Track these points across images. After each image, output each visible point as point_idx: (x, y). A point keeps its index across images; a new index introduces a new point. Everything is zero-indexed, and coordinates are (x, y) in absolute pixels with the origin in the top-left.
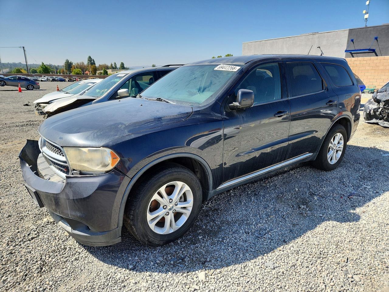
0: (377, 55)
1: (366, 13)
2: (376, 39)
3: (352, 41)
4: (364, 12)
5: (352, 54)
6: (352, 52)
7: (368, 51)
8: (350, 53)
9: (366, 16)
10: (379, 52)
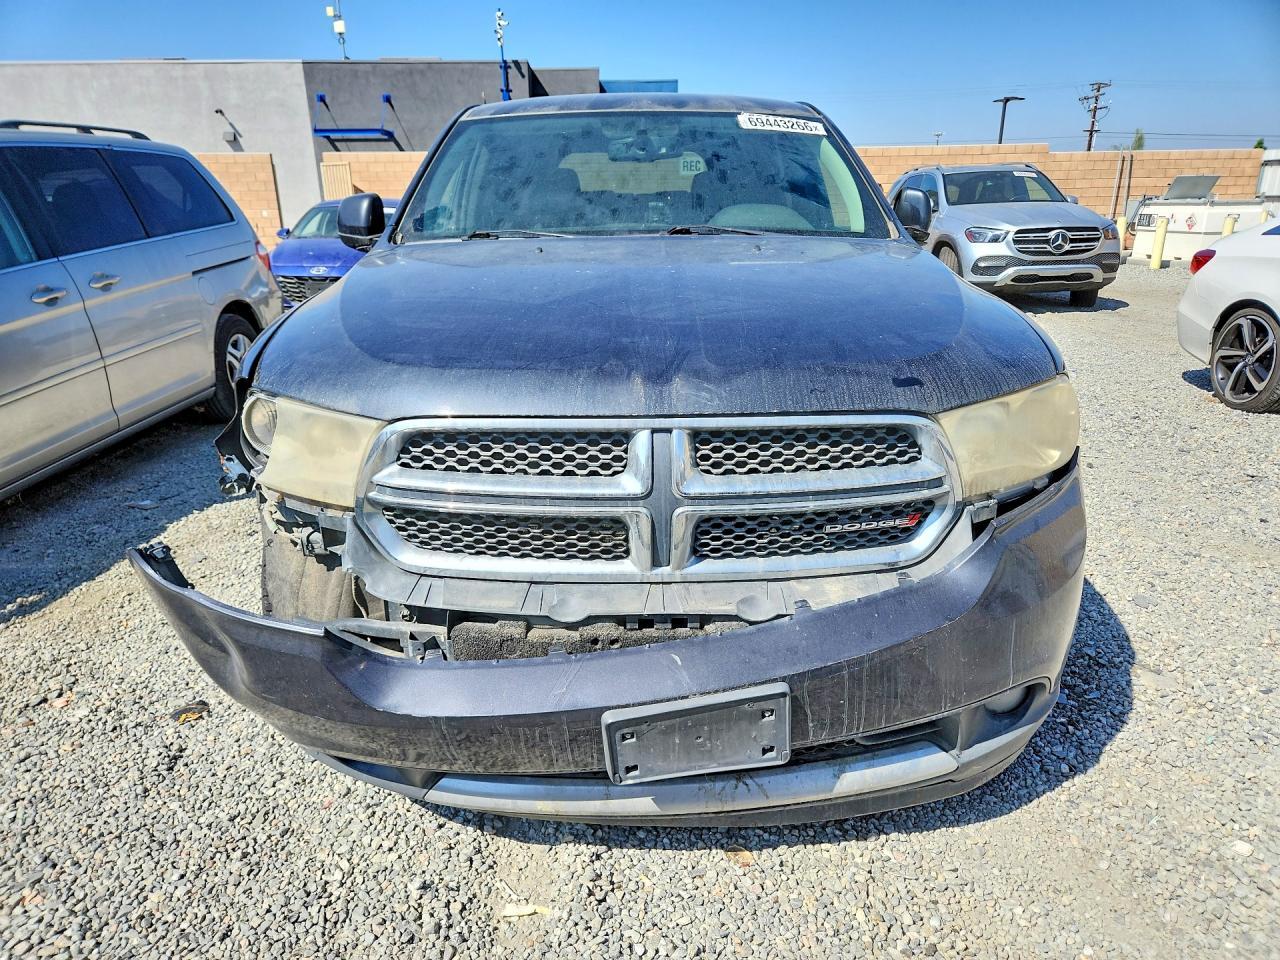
0: (401, 149)
1: (338, 17)
2: (388, 99)
3: (322, 99)
4: (330, 11)
5: (332, 142)
6: (333, 136)
7: (378, 136)
8: (325, 137)
9: (339, 26)
10: (406, 141)
